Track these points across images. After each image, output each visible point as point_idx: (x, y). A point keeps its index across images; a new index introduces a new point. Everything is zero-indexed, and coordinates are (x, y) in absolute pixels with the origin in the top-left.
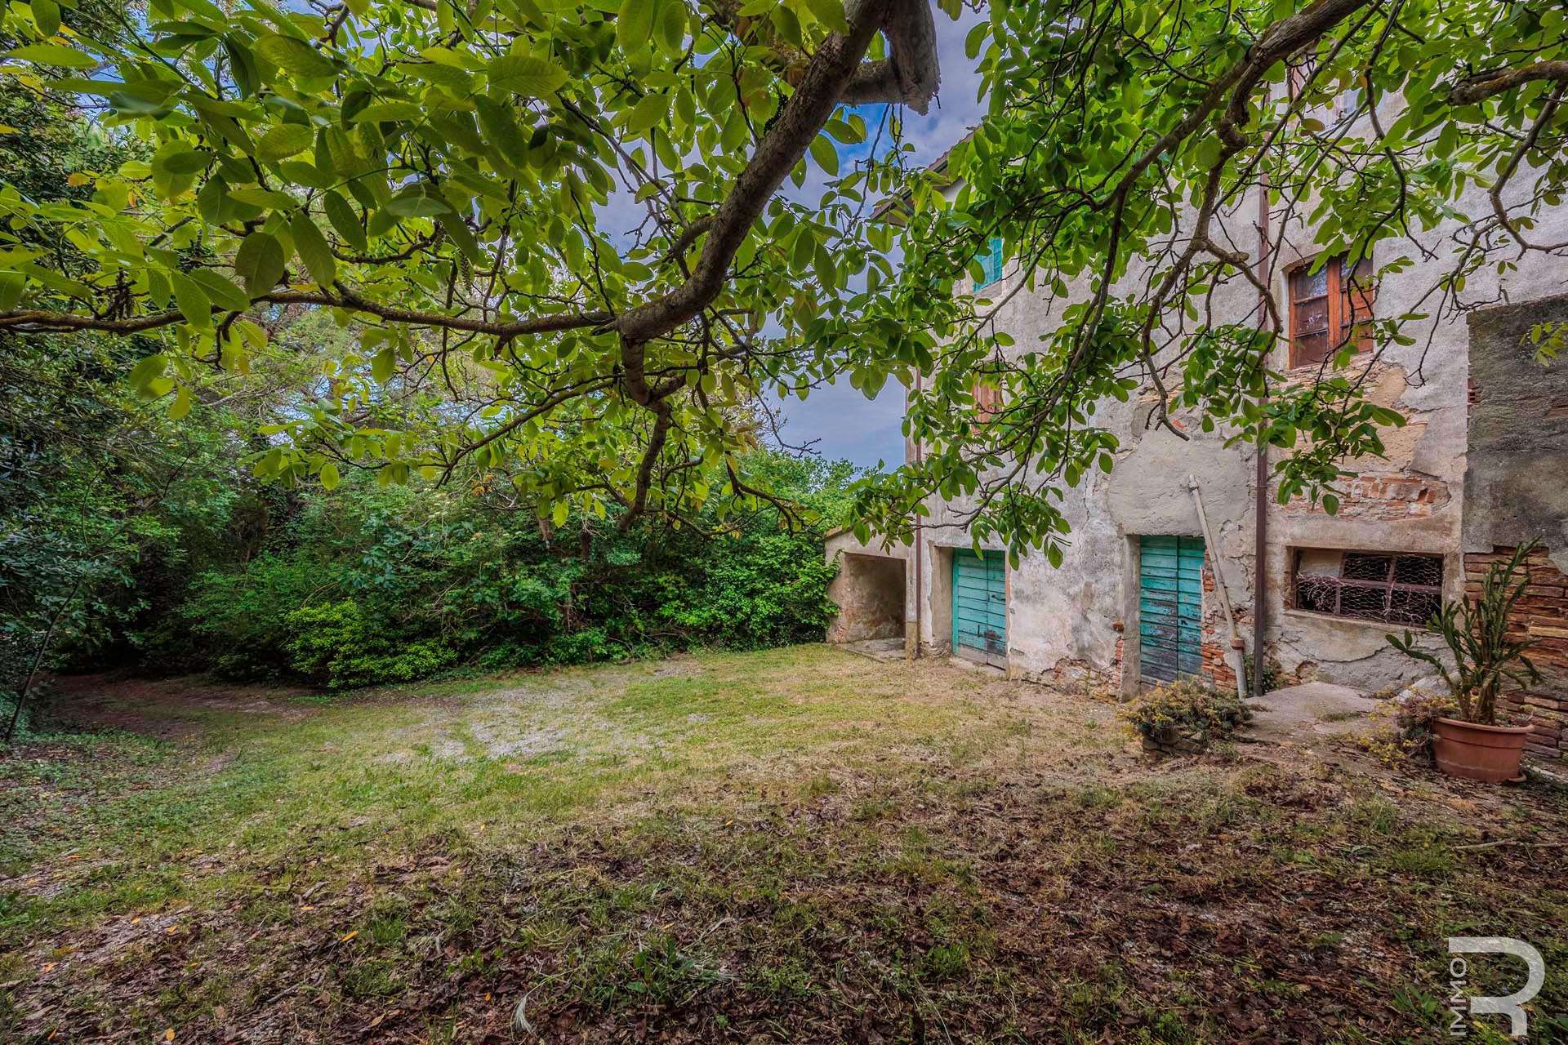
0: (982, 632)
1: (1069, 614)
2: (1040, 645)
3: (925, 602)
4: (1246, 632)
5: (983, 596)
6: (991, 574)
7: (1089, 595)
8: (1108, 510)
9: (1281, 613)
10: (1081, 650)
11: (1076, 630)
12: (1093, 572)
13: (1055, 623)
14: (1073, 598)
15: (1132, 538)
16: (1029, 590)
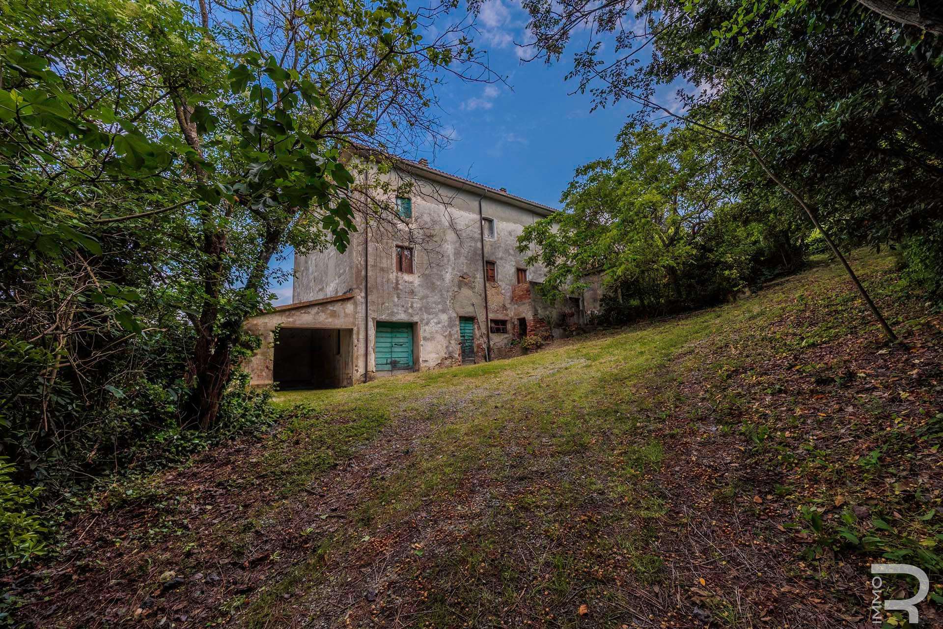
0: (389, 361)
1: (445, 343)
2: (434, 356)
3: (370, 349)
4: (485, 340)
5: (389, 345)
6: (394, 334)
7: (450, 335)
8: (454, 308)
9: (490, 335)
10: (450, 353)
11: (447, 347)
12: (451, 327)
13: (440, 346)
14: (445, 337)
15: (460, 317)
16: (428, 336)
